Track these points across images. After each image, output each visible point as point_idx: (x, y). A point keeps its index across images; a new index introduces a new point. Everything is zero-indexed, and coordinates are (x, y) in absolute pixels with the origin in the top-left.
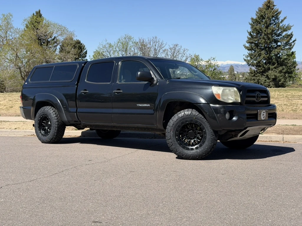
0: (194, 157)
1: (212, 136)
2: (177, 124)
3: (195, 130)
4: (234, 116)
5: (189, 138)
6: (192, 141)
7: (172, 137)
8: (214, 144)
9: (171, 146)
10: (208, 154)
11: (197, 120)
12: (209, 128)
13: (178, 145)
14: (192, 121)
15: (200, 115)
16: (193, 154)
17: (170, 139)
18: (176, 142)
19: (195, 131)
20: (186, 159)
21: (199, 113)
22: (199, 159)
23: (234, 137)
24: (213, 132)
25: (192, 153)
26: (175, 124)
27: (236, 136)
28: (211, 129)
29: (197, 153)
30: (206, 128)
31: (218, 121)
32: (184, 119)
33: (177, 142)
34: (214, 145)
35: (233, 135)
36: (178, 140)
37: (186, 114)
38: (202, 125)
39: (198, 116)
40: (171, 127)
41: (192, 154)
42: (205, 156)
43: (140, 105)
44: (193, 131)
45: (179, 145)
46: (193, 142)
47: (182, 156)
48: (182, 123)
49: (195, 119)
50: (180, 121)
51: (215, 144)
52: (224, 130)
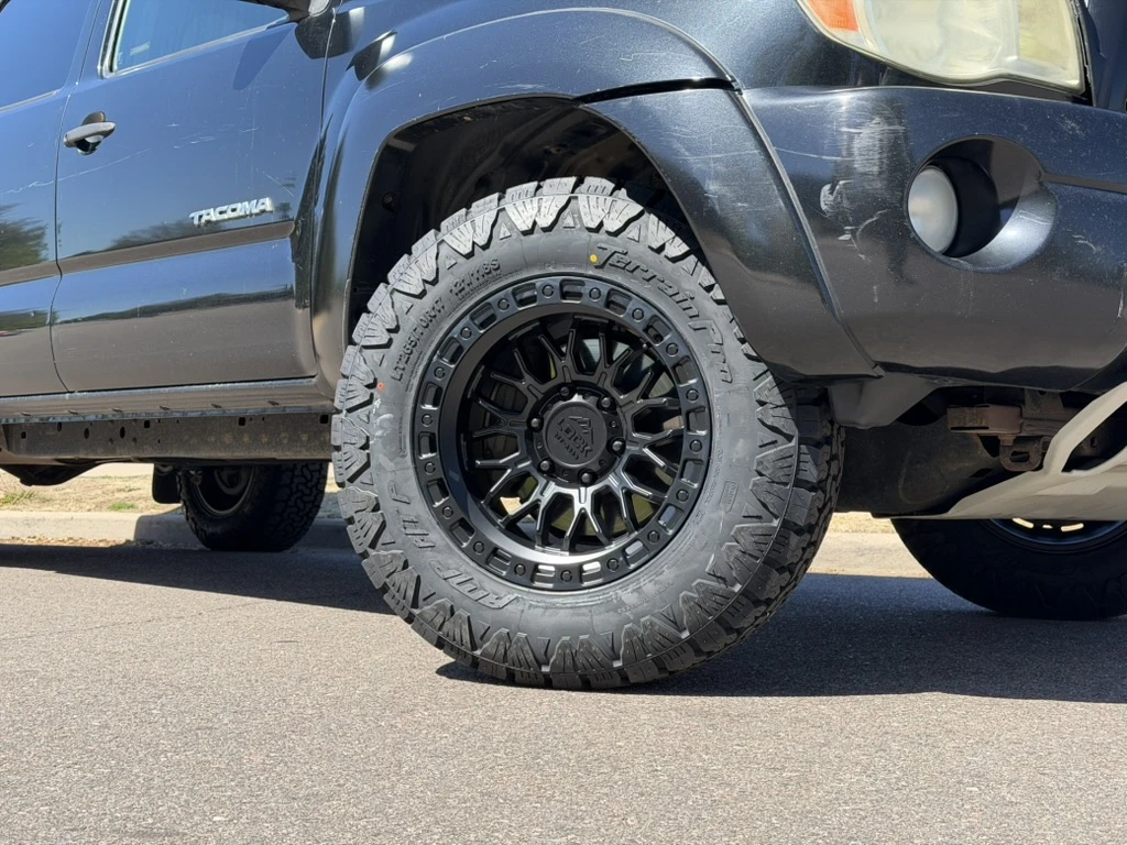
0: (580, 660)
1: (770, 436)
2: (431, 320)
3: (607, 385)
4: (1012, 205)
5: (553, 473)
6: (582, 499)
7: (380, 457)
8: (785, 524)
9: (373, 545)
10: (729, 630)
11: (619, 279)
12: (736, 352)
13: (438, 536)
14: (579, 295)
15: (656, 231)
16: (575, 631)
17: (364, 477)
18: (419, 508)
19: (614, 403)
20: (511, 680)
21: (639, 208)
22: (633, 679)
23: (1005, 461)
24: (779, 400)
25: (563, 617)
26: (410, 323)
27: (1032, 449)
28: (762, 367)
29: (613, 618)
30: (704, 362)
31: (828, 283)
32: (492, 272)
33: (430, 501)
34: (794, 540)
35: (992, 444)
36: (440, 483)
37: (513, 227)
38: (671, 327)
39: (632, 231)
40: (376, 354)
41: (561, 631)
42: (698, 652)
43: (214, 216)
44: (591, 401)
45: (450, 531)
46: (588, 507)
47: (474, 647)
48: (483, 315)
49: (600, 267)
50: (461, 291)
51: (799, 532)
52: (889, 367)
